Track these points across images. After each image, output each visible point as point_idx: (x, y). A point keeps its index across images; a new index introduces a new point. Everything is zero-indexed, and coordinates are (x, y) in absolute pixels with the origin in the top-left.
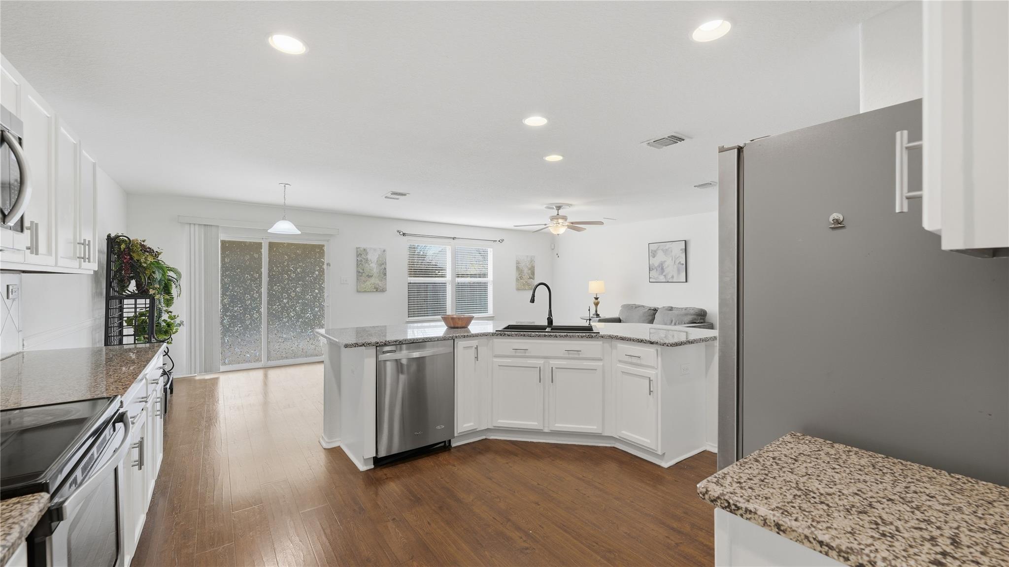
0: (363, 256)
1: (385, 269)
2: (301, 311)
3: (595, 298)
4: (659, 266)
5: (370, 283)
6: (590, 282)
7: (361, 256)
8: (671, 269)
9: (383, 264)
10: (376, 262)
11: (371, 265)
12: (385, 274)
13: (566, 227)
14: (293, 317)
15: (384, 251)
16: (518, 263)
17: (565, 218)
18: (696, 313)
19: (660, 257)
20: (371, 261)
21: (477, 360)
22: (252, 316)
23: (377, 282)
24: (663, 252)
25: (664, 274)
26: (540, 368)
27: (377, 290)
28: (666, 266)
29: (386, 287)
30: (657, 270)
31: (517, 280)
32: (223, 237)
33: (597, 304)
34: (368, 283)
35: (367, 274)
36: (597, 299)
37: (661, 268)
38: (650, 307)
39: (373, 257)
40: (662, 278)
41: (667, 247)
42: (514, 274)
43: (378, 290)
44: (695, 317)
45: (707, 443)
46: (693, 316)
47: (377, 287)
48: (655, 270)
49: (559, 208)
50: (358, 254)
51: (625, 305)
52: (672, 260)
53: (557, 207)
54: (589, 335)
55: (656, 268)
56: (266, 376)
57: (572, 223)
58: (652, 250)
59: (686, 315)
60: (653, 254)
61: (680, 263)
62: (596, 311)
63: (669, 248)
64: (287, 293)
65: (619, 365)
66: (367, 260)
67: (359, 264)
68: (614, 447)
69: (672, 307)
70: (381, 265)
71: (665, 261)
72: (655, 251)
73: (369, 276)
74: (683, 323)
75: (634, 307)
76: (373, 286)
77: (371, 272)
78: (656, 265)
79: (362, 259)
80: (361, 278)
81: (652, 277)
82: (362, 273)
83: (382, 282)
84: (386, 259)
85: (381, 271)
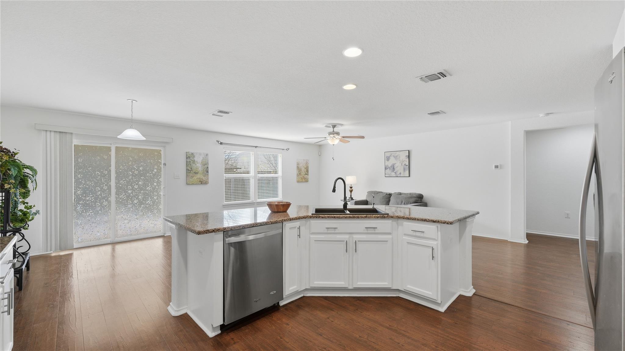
0: (191, 158)
1: (208, 168)
2: (143, 199)
3: (350, 187)
4: (391, 166)
5: (197, 178)
6: (347, 177)
7: (189, 158)
8: (399, 168)
9: (206, 164)
10: (201, 162)
11: (197, 165)
12: (208, 172)
13: (339, 140)
14: (136, 204)
15: (207, 155)
16: (298, 164)
17: (338, 134)
18: (417, 196)
19: (392, 161)
20: (197, 162)
21: (300, 238)
22: (101, 204)
23: (202, 177)
24: (394, 157)
25: (395, 171)
26: (347, 241)
27: (201, 183)
28: (396, 166)
29: (208, 181)
30: (390, 169)
31: (297, 175)
32: (76, 142)
33: (351, 191)
34: (195, 178)
35: (194, 171)
36: (351, 188)
37: (393, 168)
38: (387, 193)
39: (198, 159)
40: (393, 174)
41: (396, 155)
42: (295, 172)
43: (203, 183)
44: (417, 199)
45: (460, 289)
46: (416, 199)
47: (202, 180)
48: (389, 169)
49: (334, 126)
50: (188, 157)
51: (369, 191)
52: (400, 162)
53: (332, 126)
54: (382, 216)
56: (113, 250)
57: (343, 137)
58: (387, 157)
59: (411, 197)
60: (388, 159)
61: (405, 164)
62: (351, 196)
63: (398, 155)
64: (131, 185)
65: (405, 238)
66: (194, 161)
67: (188, 163)
68: (399, 297)
69: (401, 193)
70: (204, 165)
71: (395, 164)
72: (389, 157)
73: (196, 173)
74: (410, 203)
75: (376, 193)
76: (199, 180)
77: (197, 170)
78: (390, 166)
79: (191, 161)
80: (190, 174)
81: (387, 173)
82: (190, 171)
83: (205, 177)
84: (208, 161)
85: (205, 170)
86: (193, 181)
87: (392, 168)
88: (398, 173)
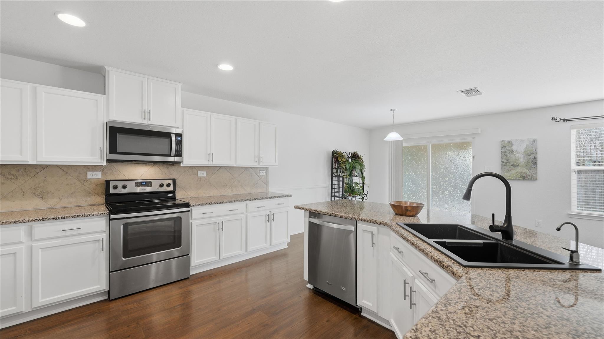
0: (507, 148)
1: (535, 158)
5: (516, 171)
9: (533, 153)
10: (523, 151)
11: (517, 155)
12: (535, 163)
15: (534, 141)
20: (516, 151)
23: (525, 170)
27: (524, 179)
29: (536, 176)
34: (513, 172)
35: (512, 163)
39: (520, 149)
43: (526, 179)
47: (524, 175)
50: (503, 146)
66: (512, 152)
67: (504, 155)
70: (530, 155)
73: (515, 166)
76: (520, 174)
77: (516, 162)
79: (506, 150)
80: (505, 167)
82: (506, 163)
83: (531, 171)
84: (536, 149)
85: (530, 161)
86: (510, 176)
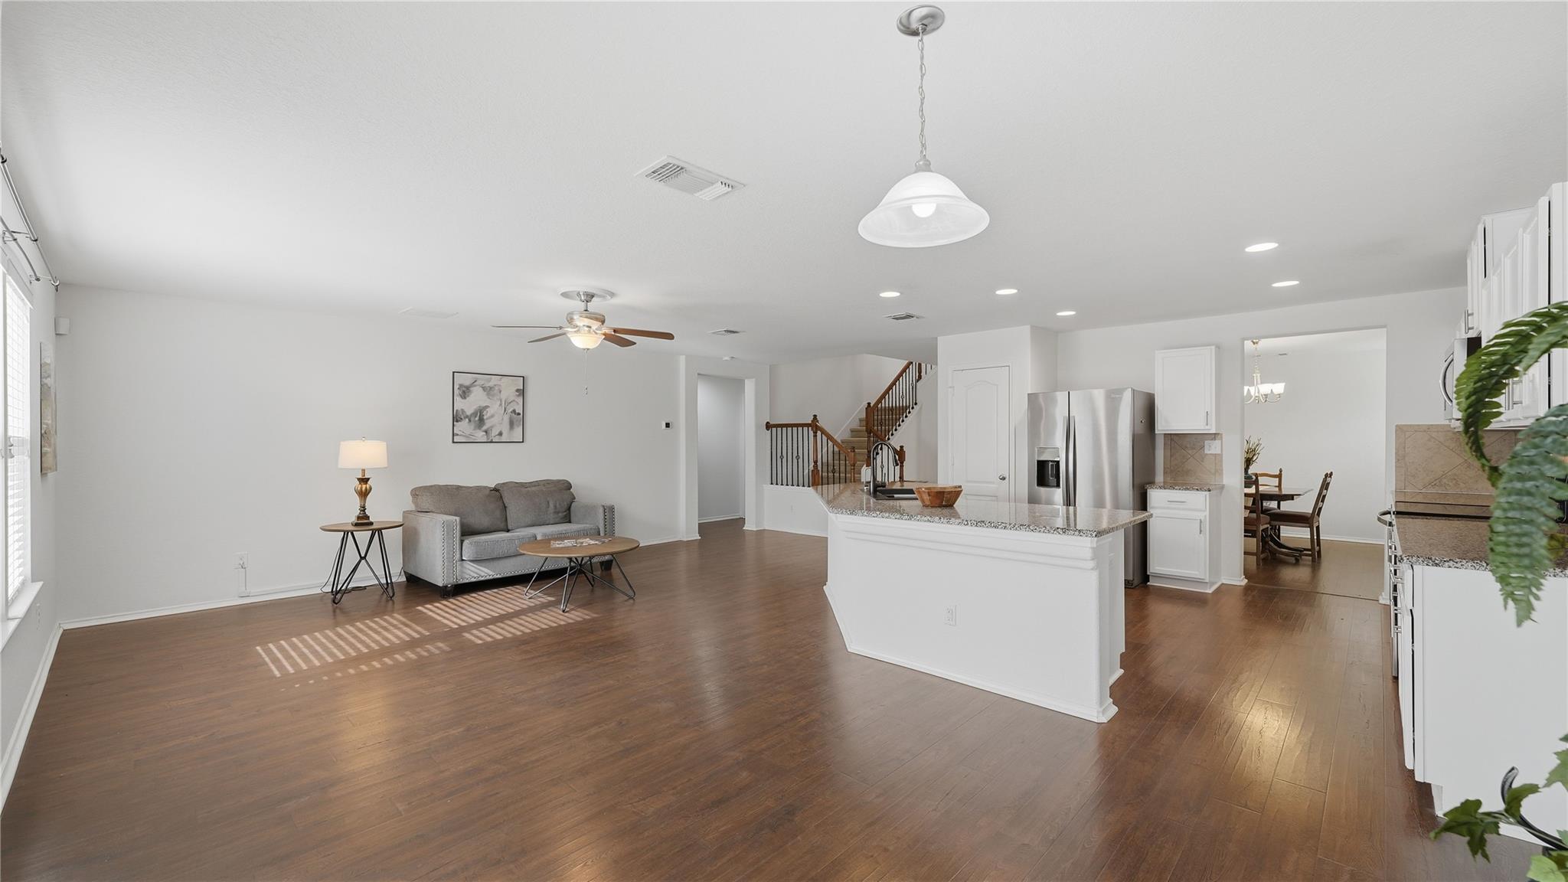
3: (358, 479)
4: (475, 414)
8: (497, 419)
13: (604, 337)
19: (477, 399)
24: (484, 391)
25: (485, 428)
28: (489, 415)
30: (470, 421)
33: (364, 494)
36: (364, 481)
37: (479, 418)
38: (479, 487)
40: (480, 435)
41: (491, 384)
48: (467, 420)
49: (590, 297)
52: (501, 405)
55: (467, 417)
58: (461, 386)
60: (461, 391)
61: (514, 411)
62: (363, 509)
63: (495, 385)
71: (488, 407)
72: (468, 388)
78: (469, 412)
81: (459, 433)
87: (477, 419)
88: (495, 432)
